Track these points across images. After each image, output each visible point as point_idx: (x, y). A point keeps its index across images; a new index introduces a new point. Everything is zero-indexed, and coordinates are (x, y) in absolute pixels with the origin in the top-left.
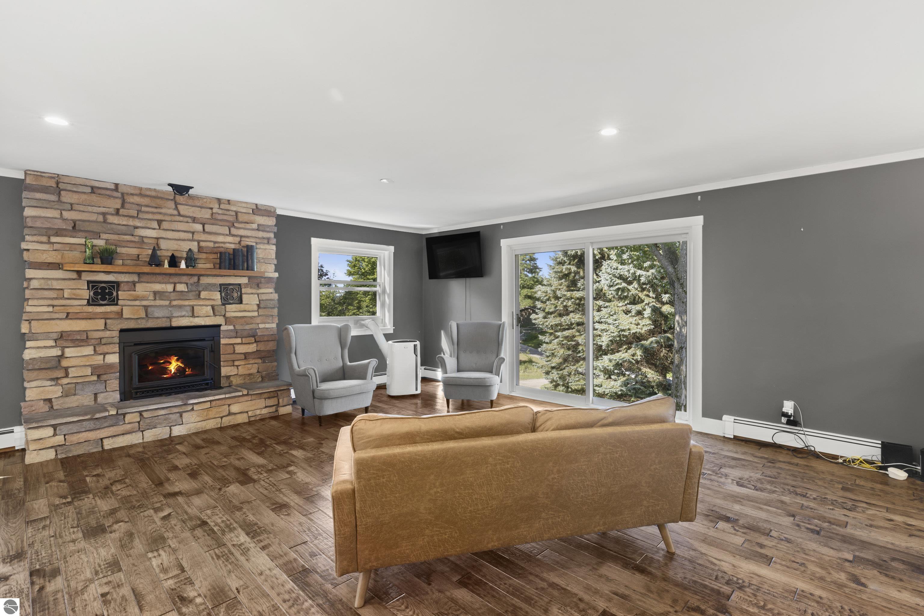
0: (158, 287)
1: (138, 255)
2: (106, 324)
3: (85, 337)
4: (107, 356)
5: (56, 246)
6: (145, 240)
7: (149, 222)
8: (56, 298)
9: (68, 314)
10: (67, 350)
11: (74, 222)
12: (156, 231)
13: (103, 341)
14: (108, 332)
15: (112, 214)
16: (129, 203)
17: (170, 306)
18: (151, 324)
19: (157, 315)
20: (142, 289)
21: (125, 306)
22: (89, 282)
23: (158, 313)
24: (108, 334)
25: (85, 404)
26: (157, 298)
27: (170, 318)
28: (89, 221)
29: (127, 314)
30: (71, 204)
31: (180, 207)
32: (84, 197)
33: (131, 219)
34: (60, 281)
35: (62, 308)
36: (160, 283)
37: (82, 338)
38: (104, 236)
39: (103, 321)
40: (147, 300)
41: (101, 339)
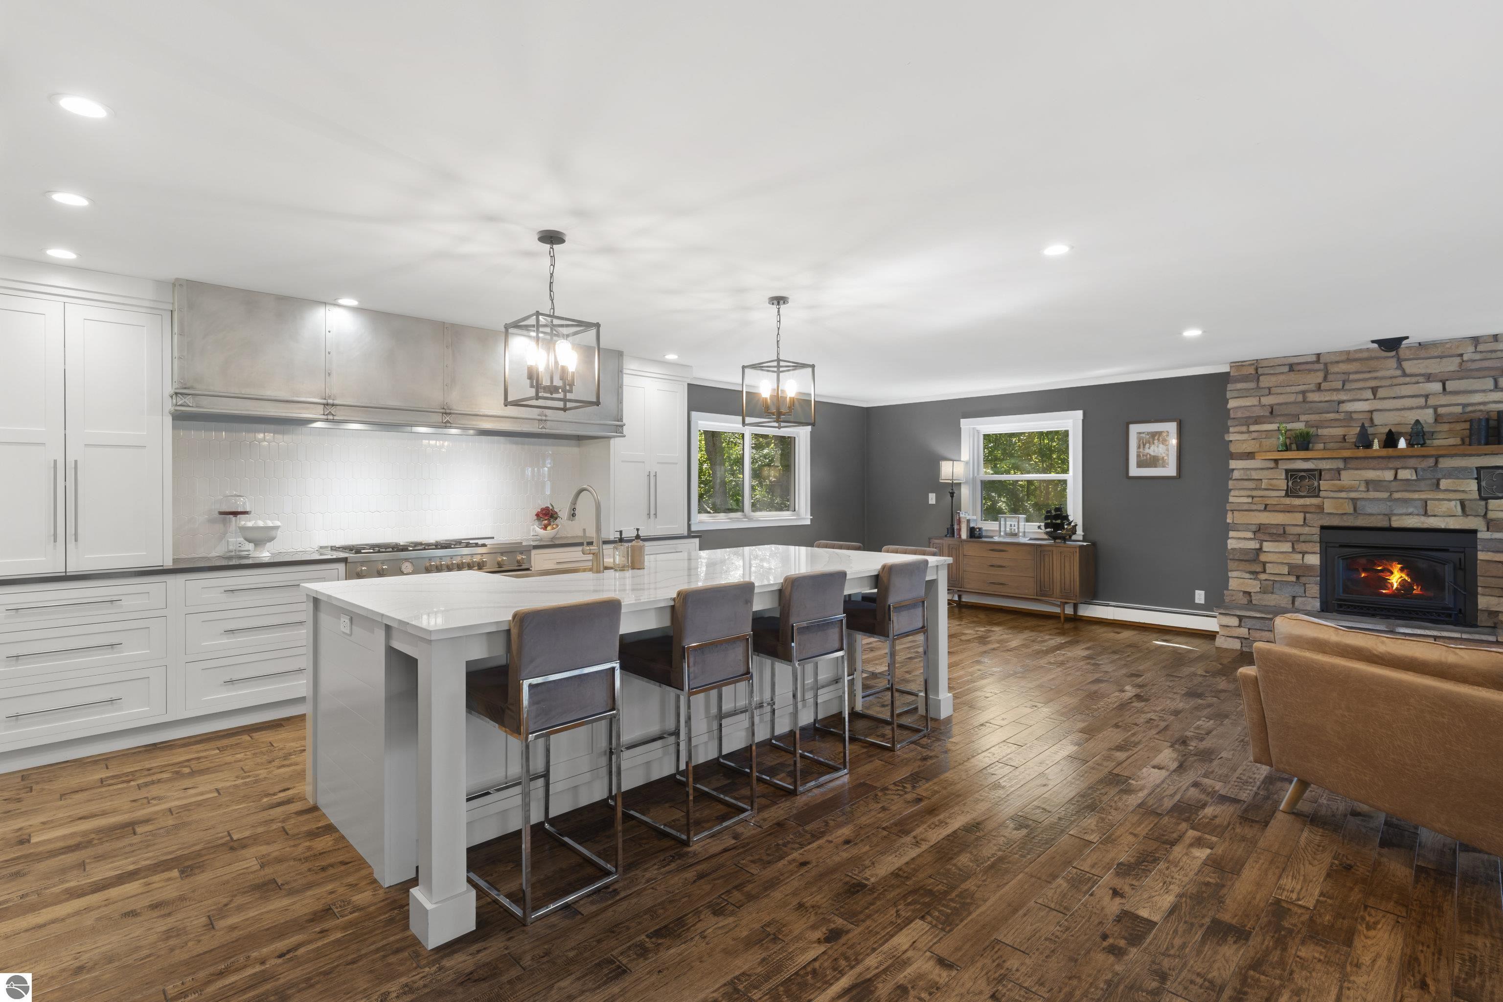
0: (1371, 475)
1: (1345, 436)
2: (1305, 519)
3: (1281, 531)
4: (1306, 556)
5: (1255, 435)
6: (1355, 416)
7: (1359, 391)
8: (1255, 489)
9: (1266, 505)
10: (1265, 544)
11: (1272, 406)
12: (1368, 402)
13: (1302, 538)
14: (1307, 528)
15: (1313, 391)
16: (1334, 373)
17: (1390, 499)
18: (1360, 522)
19: (1369, 511)
20: (1349, 477)
21: (1328, 498)
22: (1287, 471)
23: (1371, 509)
24: (1306, 530)
25: (1282, 605)
26: (1371, 489)
27: (1389, 516)
28: (1286, 404)
29: (1328, 507)
30: (1269, 389)
31: (1406, 365)
32: (1282, 377)
33: (1335, 393)
34: (1258, 471)
35: (1261, 499)
36: (1374, 469)
37: (1278, 533)
38: (1302, 418)
39: (1302, 515)
40: (1356, 491)
41: (1299, 535)
